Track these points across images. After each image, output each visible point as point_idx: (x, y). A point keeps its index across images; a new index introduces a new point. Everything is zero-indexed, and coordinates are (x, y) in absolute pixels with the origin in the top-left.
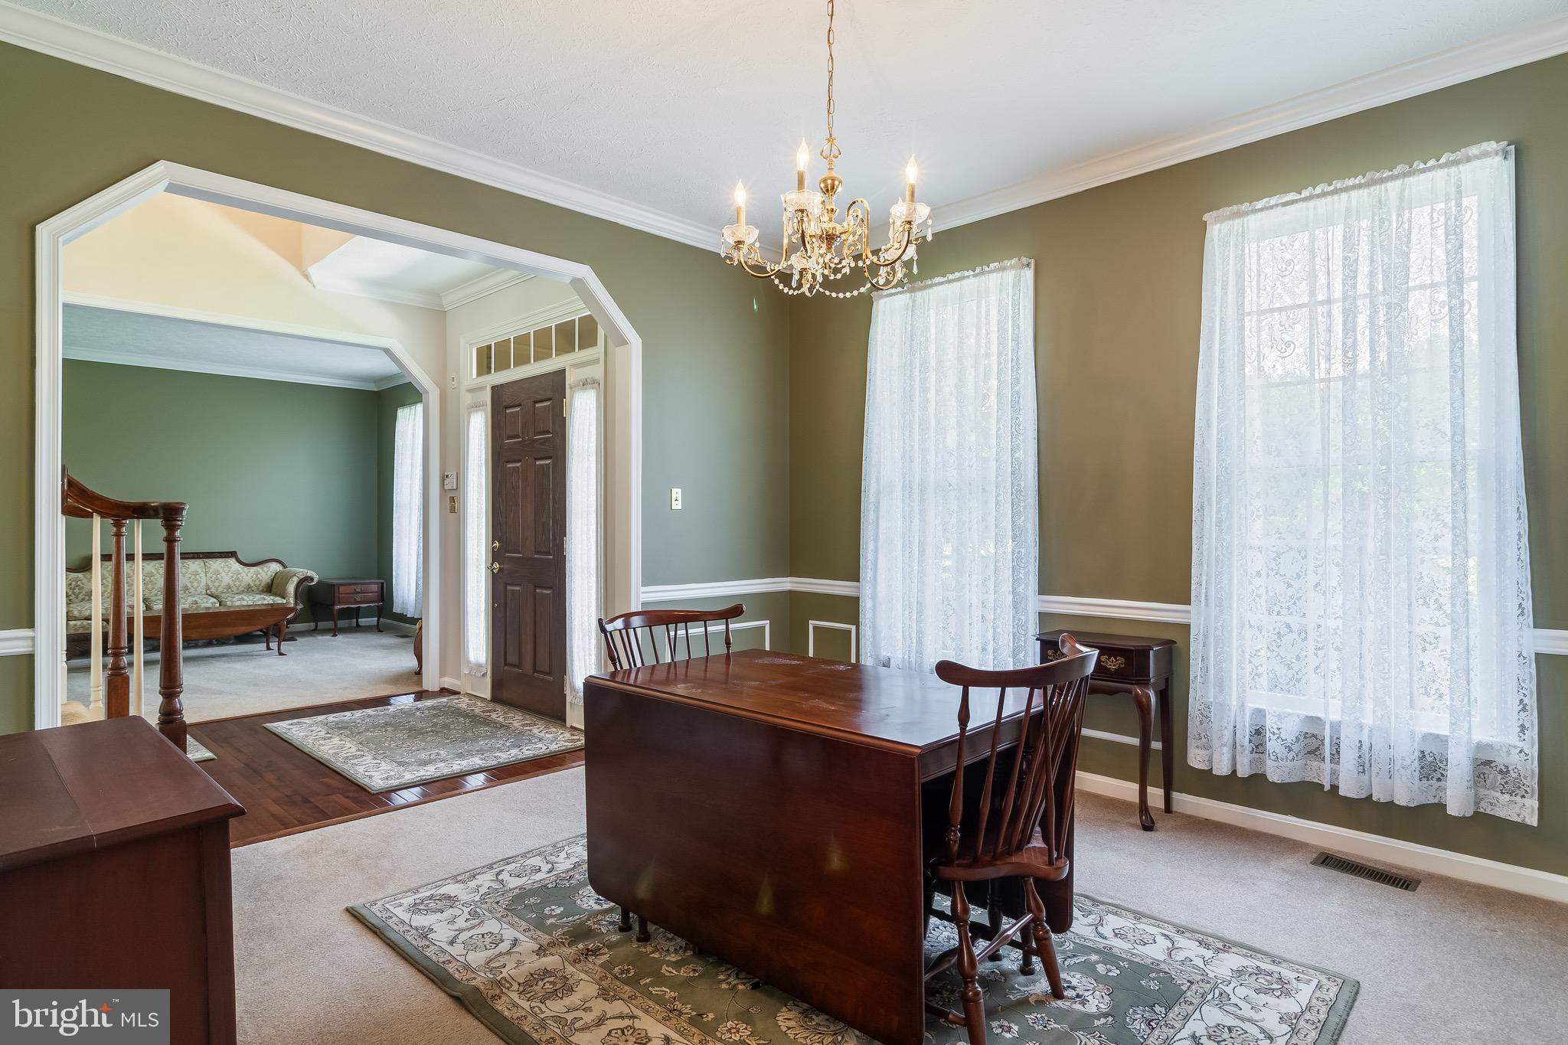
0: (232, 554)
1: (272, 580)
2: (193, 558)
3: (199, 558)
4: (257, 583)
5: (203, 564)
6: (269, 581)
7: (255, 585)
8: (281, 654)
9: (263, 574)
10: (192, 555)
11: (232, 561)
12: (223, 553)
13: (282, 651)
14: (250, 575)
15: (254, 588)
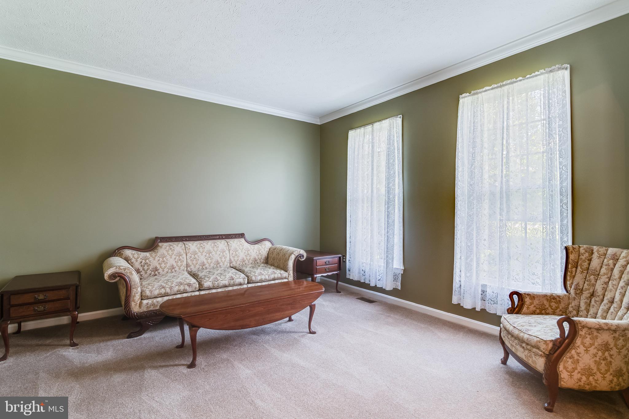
0: (242, 236)
1: (268, 254)
2: (219, 239)
3: (223, 239)
4: (260, 257)
5: (226, 243)
6: (266, 255)
7: (258, 258)
8: (311, 332)
9: (263, 250)
10: (218, 237)
11: (243, 240)
12: (237, 234)
13: (313, 329)
14: (255, 251)
15: (258, 261)
